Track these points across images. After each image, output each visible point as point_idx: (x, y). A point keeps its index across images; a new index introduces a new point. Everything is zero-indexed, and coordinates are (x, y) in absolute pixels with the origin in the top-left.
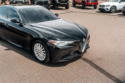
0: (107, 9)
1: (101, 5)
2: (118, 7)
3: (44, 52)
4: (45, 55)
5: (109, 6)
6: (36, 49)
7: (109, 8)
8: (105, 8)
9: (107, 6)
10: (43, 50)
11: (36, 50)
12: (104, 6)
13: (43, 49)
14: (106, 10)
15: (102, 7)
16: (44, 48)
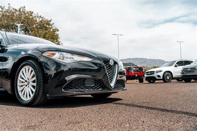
0: (159, 76)
1: (148, 72)
2: (175, 73)
3: (35, 84)
4: (34, 90)
5: (160, 71)
6: (23, 76)
7: (161, 74)
8: (155, 75)
9: (157, 72)
10: (34, 82)
11: (22, 78)
12: (153, 73)
13: (35, 78)
14: (158, 78)
15: (151, 74)
16: (37, 78)
